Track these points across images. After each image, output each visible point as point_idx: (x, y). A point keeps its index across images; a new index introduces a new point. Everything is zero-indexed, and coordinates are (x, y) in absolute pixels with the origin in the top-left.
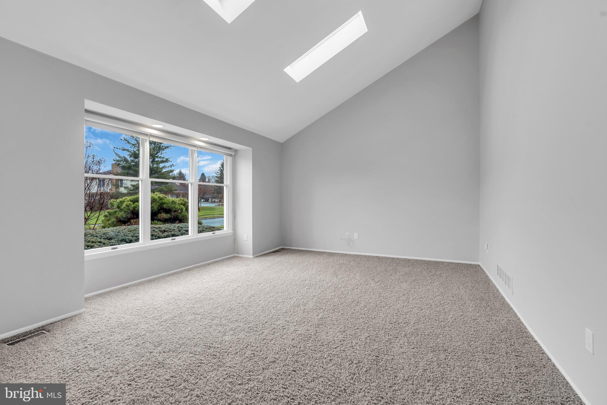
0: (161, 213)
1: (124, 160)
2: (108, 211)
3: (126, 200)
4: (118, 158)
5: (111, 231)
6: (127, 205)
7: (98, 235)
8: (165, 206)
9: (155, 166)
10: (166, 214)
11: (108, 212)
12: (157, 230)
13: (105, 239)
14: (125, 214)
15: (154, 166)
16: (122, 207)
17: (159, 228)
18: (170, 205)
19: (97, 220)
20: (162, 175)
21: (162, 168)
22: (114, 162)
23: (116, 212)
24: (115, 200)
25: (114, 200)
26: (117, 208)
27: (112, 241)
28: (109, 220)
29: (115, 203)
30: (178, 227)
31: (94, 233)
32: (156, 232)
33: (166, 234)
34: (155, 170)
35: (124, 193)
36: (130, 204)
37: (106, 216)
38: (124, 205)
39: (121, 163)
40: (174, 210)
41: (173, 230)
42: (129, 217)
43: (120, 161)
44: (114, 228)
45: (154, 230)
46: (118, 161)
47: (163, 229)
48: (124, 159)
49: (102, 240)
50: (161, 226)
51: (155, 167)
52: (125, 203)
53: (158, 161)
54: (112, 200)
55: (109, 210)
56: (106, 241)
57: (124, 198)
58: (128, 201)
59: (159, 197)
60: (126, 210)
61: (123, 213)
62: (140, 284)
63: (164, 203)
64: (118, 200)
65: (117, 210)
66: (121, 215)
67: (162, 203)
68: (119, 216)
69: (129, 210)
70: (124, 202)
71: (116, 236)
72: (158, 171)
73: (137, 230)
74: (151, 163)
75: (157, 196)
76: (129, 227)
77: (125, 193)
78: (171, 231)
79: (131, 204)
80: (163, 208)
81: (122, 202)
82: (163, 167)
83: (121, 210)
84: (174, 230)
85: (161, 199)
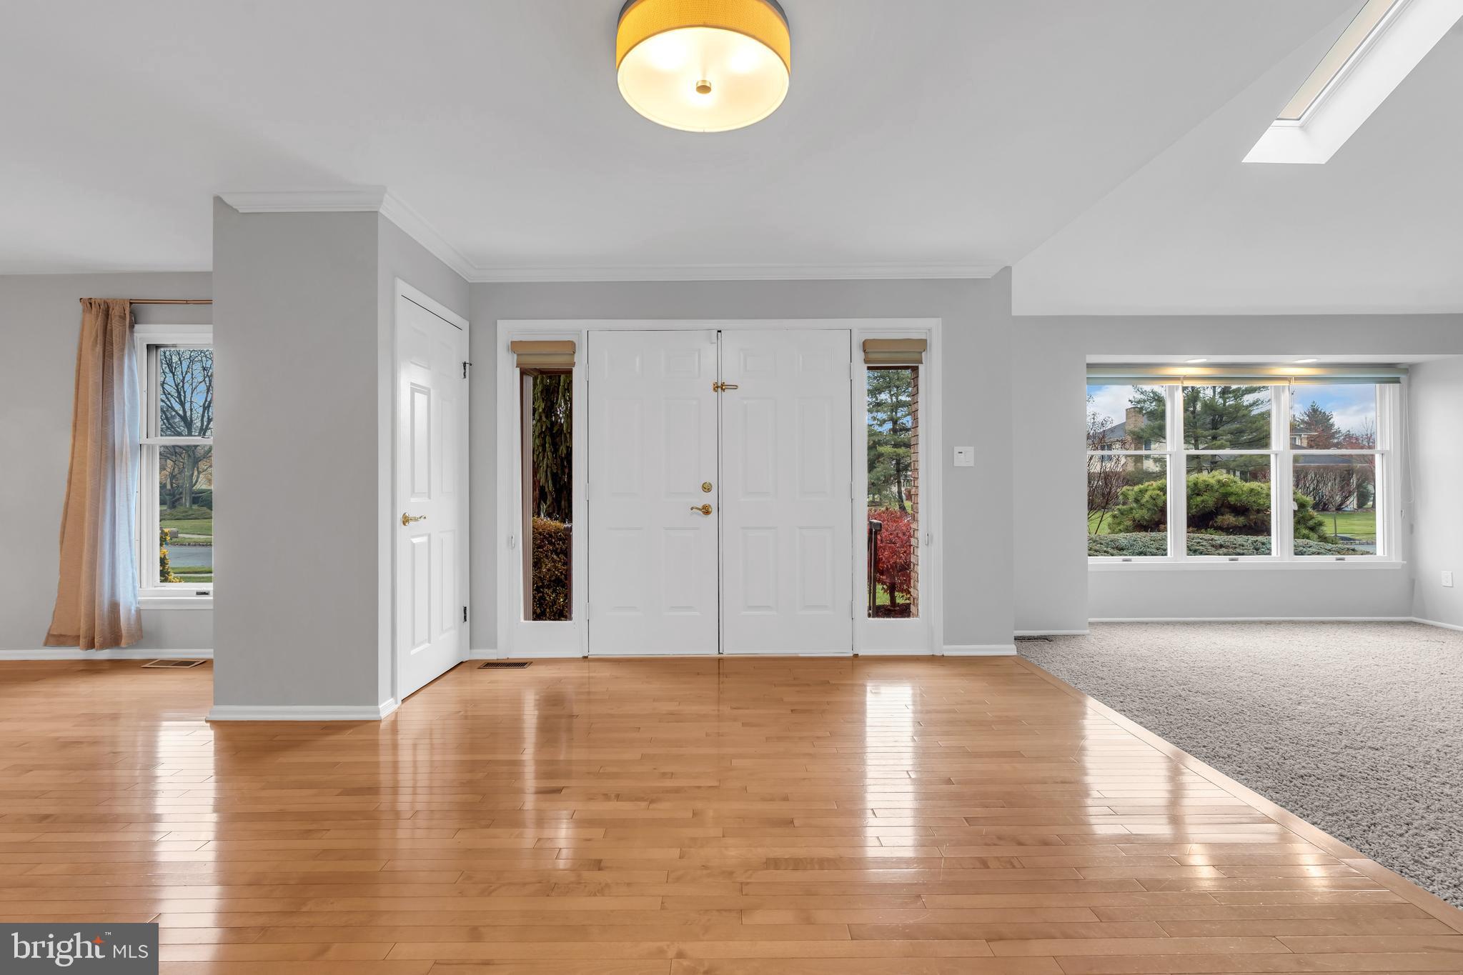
0: (1222, 515)
1: (1154, 398)
2: (1118, 507)
3: (1150, 487)
4: (1139, 396)
5: (1123, 538)
6: (1151, 497)
7: (1103, 542)
8: (1232, 499)
9: (1230, 402)
10: (1234, 517)
11: (1119, 509)
12: (1204, 543)
13: (1113, 548)
14: (1149, 514)
15: (1227, 404)
16: (1144, 500)
17: (1212, 540)
18: (1244, 498)
19: (1101, 522)
20: (1250, 425)
21: (1251, 405)
22: (1130, 406)
23: (1132, 509)
24: (1131, 488)
25: (1128, 488)
26: (1134, 501)
27: (1125, 552)
28: (1119, 524)
29: (1130, 493)
30: (1255, 542)
31: (1098, 539)
32: (1202, 545)
33: (1221, 551)
34: (1230, 413)
35: (1154, 473)
36: (1158, 494)
37: (1114, 517)
38: (1147, 497)
39: (1147, 405)
40: (1255, 508)
41: (1240, 545)
42: (1157, 520)
43: (1145, 401)
44: (1128, 534)
45: (1199, 543)
46: (1139, 402)
47: (1219, 542)
48: (1152, 395)
49: (1109, 549)
50: (1216, 537)
51: (1229, 405)
52: (1149, 493)
53: (1239, 389)
54: (1125, 488)
55: (1120, 507)
56: (1115, 552)
57: (1147, 484)
58: (1154, 489)
59: (1219, 481)
60: (1149, 506)
61: (1145, 511)
62: (1168, 623)
63: (1231, 494)
64: (1136, 488)
65: (1135, 505)
66: (1140, 514)
67: (1226, 493)
68: (1137, 516)
69: (1156, 506)
70: (1147, 490)
71: (1131, 546)
72: (1240, 414)
73: (1165, 539)
74: (1220, 397)
75: (1215, 478)
76: (1153, 534)
77: (1155, 471)
78: (1235, 548)
79: (1160, 496)
80: (1229, 504)
81: (1142, 492)
82: (1255, 404)
83: (1142, 506)
84: (1243, 546)
85: (1222, 484)
